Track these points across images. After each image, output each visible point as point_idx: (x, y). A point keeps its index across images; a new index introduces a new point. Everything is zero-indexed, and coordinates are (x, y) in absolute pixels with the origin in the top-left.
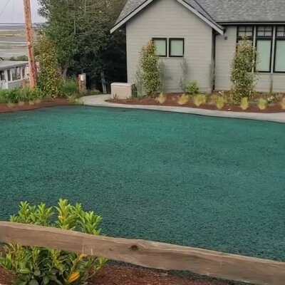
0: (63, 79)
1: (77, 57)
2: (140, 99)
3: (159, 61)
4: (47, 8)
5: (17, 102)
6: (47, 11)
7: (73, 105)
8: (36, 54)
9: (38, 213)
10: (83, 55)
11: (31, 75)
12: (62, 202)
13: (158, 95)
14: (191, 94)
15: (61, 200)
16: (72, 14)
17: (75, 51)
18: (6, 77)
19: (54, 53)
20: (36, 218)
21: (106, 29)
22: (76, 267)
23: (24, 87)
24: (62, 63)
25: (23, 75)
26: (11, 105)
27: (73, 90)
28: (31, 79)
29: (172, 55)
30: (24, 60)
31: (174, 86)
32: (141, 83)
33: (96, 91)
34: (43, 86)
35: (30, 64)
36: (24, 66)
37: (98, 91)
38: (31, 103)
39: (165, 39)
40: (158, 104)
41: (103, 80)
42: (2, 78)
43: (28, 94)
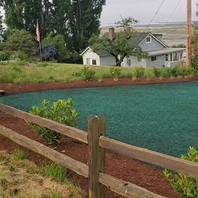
5: (176, 76)
8: (193, 43)
11: (187, 57)
18: (169, 59)
23: (181, 66)
25: (181, 57)
26: (172, 78)
28: (186, 60)
30: (182, 47)
34: (195, 66)
35: (187, 50)
36: (182, 51)
42: (167, 60)
43: (184, 71)
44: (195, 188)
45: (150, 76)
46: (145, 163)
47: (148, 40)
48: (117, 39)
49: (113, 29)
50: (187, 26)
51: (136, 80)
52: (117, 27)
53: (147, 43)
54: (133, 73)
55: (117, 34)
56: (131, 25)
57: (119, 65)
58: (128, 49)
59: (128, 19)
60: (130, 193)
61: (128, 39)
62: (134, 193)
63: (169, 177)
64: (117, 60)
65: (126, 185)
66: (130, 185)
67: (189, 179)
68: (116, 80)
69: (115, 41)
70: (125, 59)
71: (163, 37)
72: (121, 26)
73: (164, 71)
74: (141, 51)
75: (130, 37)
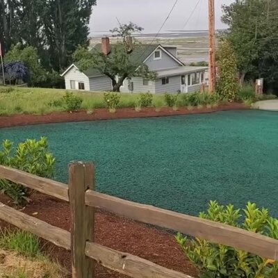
0: (240, 84)
1: (255, 62)
4: (230, 14)
5: (196, 105)
6: (230, 18)
7: (248, 109)
9: (226, 212)
10: (262, 60)
11: (210, 79)
12: (250, 206)
15: (249, 203)
16: (255, 20)
17: (254, 56)
18: (186, 82)
19: (234, 59)
20: (224, 218)
23: (202, 91)
24: (241, 68)
25: (202, 79)
26: (190, 108)
27: (248, 95)
28: (209, 83)
30: (203, 65)
33: (271, 95)
34: (221, 91)
35: (209, 70)
36: (203, 71)
37: (274, 96)
38: (209, 106)
42: (183, 83)
43: (206, 98)
44: (218, 256)
45: (160, 104)
46: (152, 226)
47: (157, 54)
48: (113, 54)
49: (107, 39)
50: (208, 37)
51: (141, 112)
52: (113, 36)
53: (155, 59)
54: (137, 101)
55: (113, 47)
56: (133, 33)
57: (118, 90)
58: (129, 68)
59: (128, 25)
60: (130, 269)
61: (129, 53)
62: (135, 269)
63: (184, 243)
64: (114, 82)
65: (124, 257)
66: (130, 257)
67: (211, 245)
68: (112, 110)
69: (111, 56)
70: (125, 82)
71: (177, 51)
72: (119, 35)
73: (179, 99)
74: (147, 69)
75: (131, 51)
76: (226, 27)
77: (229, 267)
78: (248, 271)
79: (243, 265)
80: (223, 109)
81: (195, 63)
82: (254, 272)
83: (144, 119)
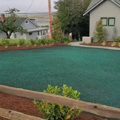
0: (63, 35)
1: (69, 26)
2: (94, 44)
3: (104, 27)
4: (58, 5)
5: (44, 44)
6: (57, 7)
7: (67, 46)
8: (53, 24)
9: (55, 89)
10: (71, 25)
11: (50, 33)
12: (64, 86)
13: (102, 42)
14: (118, 42)
15: (64, 85)
16: (67, 8)
17: (68, 23)
19: (60, 24)
20: (54, 92)
21: (81, 14)
22: (69, 113)
23: (47, 38)
24: (63, 28)
25: (47, 33)
26: (42, 45)
27: (66, 40)
29: (109, 25)
30: (47, 27)
31: (110, 38)
32: (95, 37)
33: (76, 40)
34: (55, 38)
35: (50, 29)
36: (47, 29)
37: (77, 40)
38: (50, 45)
39: (107, 18)
40: (102, 46)
41: (79, 36)
42: (39, 34)
43: (49, 41)
44: (52, 108)
45: (28, 44)
47: (27, 22)
48: (6, 22)
49: (3, 15)
51: (19, 47)
52: (6, 14)
53: (26, 24)
54: (18, 43)
55: (6, 19)
56: (15, 13)
57: (9, 38)
58: (14, 28)
59: (13, 9)
60: (12, 117)
61: (13, 21)
62: (15, 117)
63: (37, 104)
64: (7, 34)
65: (10, 112)
66: (13, 111)
68: (6, 47)
69: (5, 22)
70: (13, 34)
71: (36, 21)
72: (9, 13)
73: (37, 41)
74: (22, 28)
75: (15, 20)
76: (56, 11)
77: (56, 112)
78: (64, 113)
79: (62, 111)
80: (56, 46)
81: (44, 26)
82: (67, 113)
83: (21, 51)
